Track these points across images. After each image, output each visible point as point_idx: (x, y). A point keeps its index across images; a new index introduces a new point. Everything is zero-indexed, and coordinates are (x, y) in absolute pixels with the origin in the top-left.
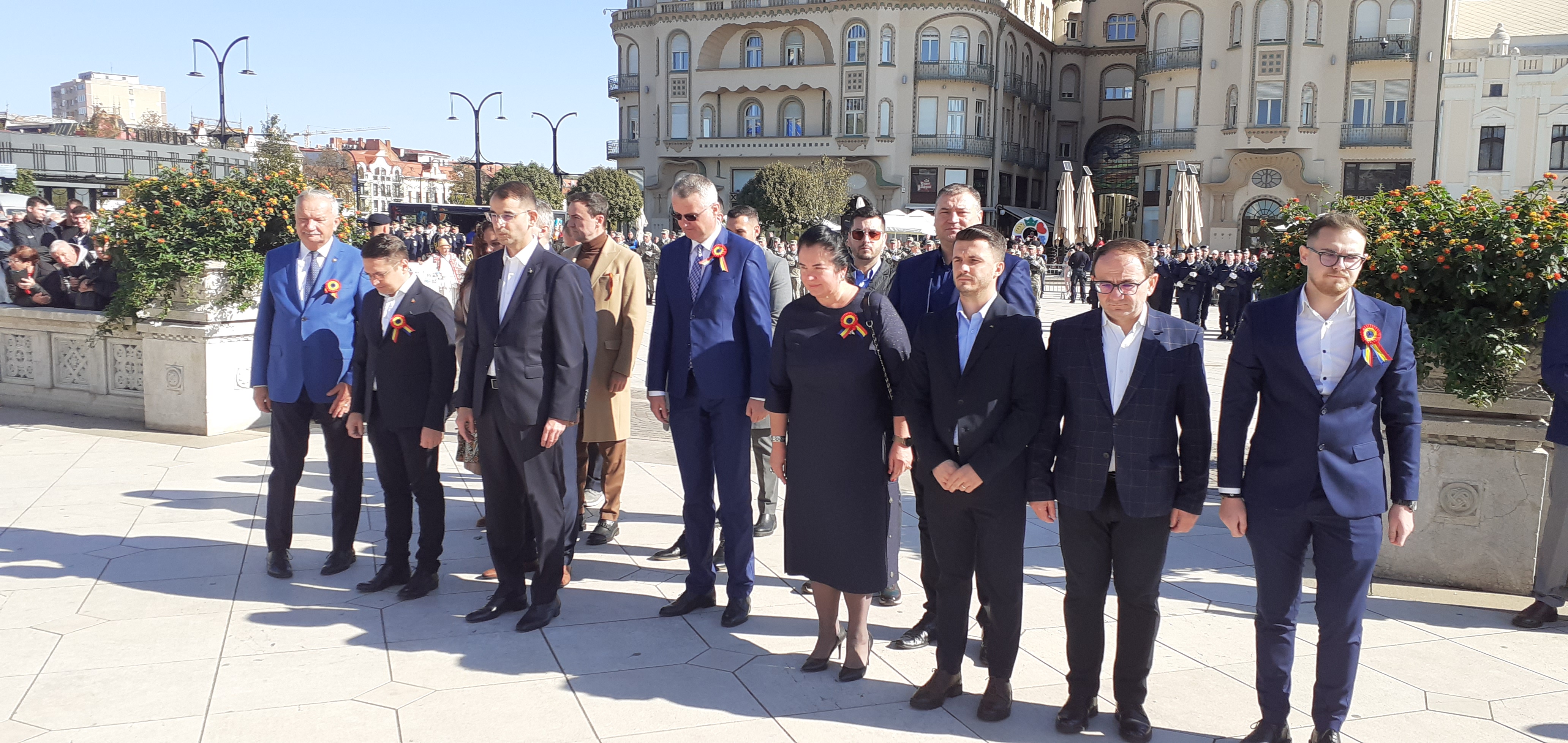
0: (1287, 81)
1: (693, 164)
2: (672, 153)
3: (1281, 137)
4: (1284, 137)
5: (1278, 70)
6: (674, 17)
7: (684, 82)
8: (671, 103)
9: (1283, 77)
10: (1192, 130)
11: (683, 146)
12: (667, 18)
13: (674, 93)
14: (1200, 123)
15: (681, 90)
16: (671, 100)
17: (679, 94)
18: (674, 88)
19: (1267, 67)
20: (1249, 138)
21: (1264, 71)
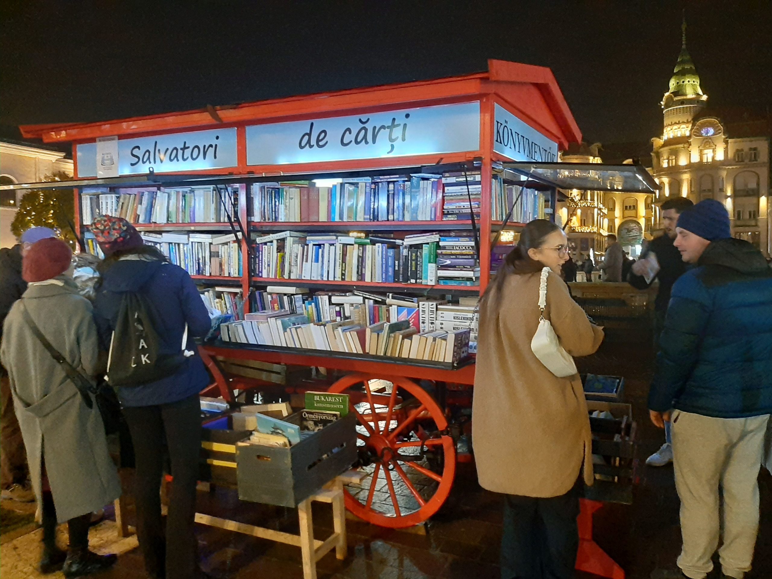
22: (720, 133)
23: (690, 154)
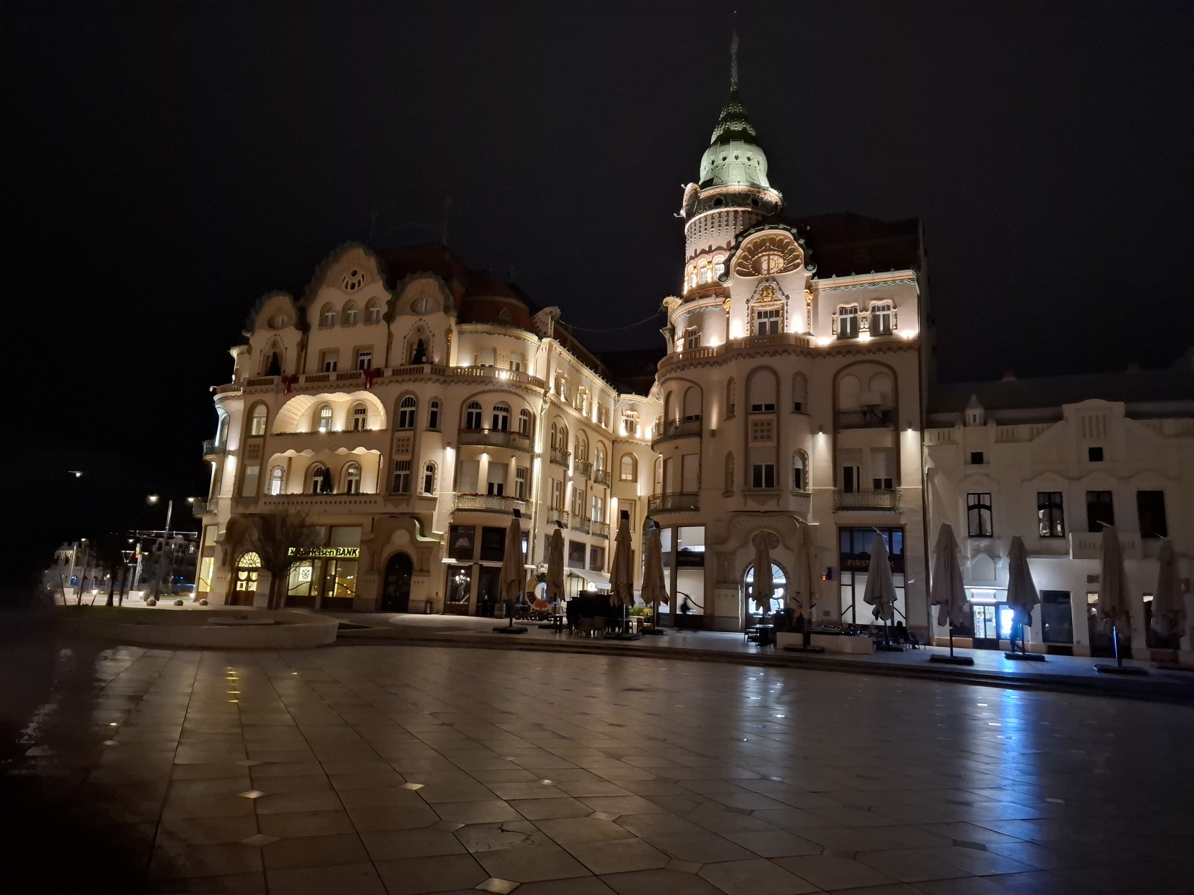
0: (778, 448)
3: (775, 500)
4: (778, 500)
5: (769, 437)
6: (256, 390)
7: (260, 446)
8: (246, 464)
9: (774, 443)
10: (696, 495)
11: (251, 503)
12: (252, 391)
13: (250, 456)
14: (702, 487)
15: (256, 453)
16: (247, 462)
17: (255, 456)
18: (251, 451)
19: (759, 434)
20: (746, 501)
21: (756, 438)
22: (798, 265)
23: (728, 319)
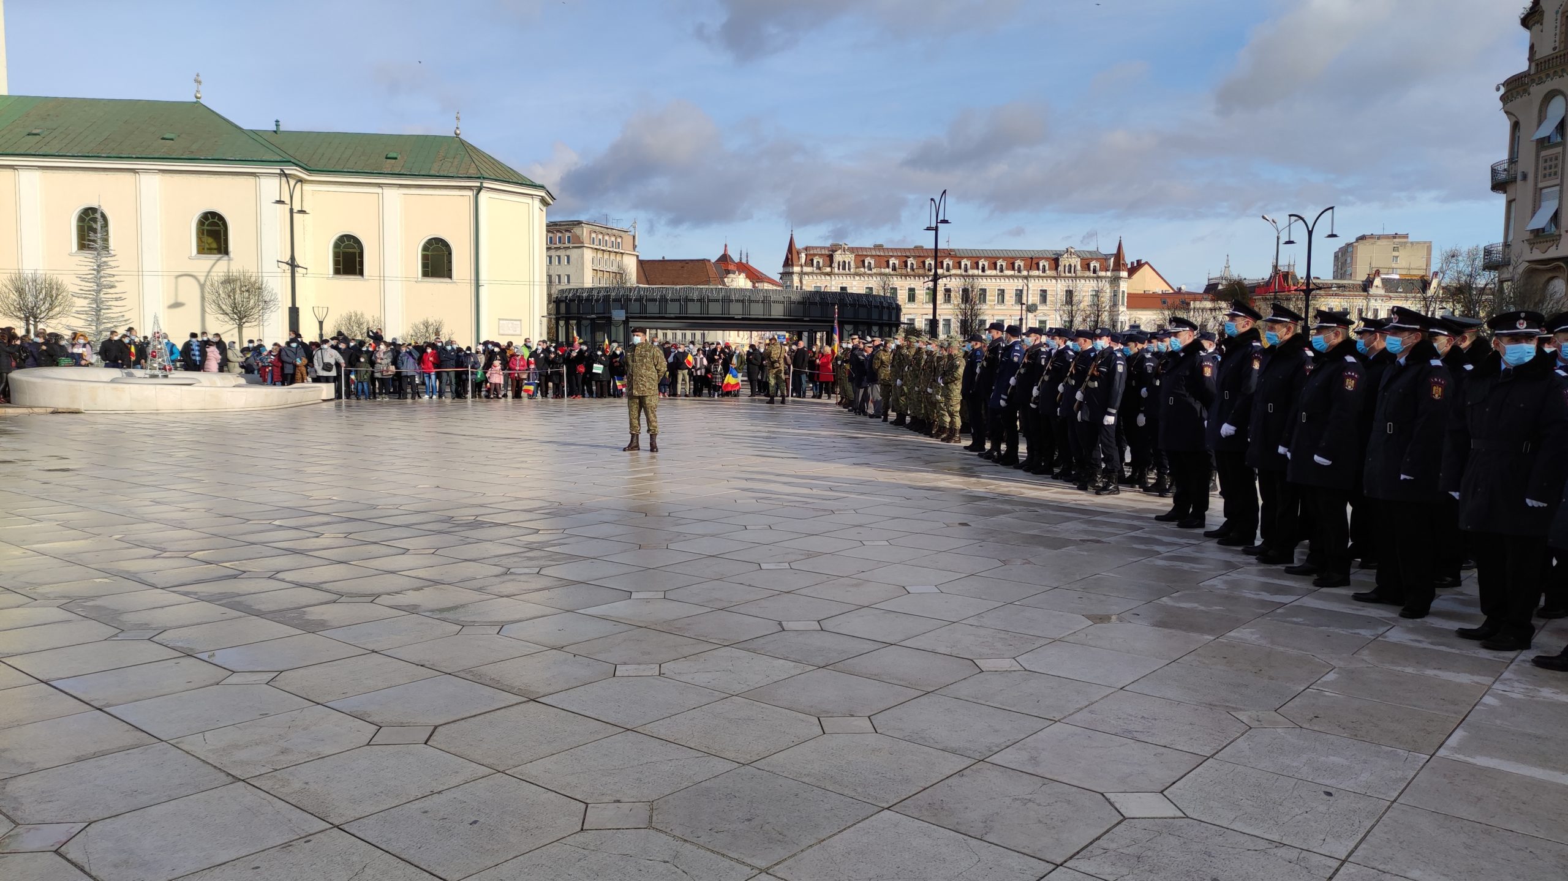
1: (1560, 267)
2: (1537, 255)
6: (1548, 76)
7: (1556, 159)
8: (1541, 189)
11: (1549, 244)
12: (1540, 78)
13: (1545, 176)
15: (1553, 170)
16: (1540, 185)
17: (1550, 175)
18: (1545, 169)
